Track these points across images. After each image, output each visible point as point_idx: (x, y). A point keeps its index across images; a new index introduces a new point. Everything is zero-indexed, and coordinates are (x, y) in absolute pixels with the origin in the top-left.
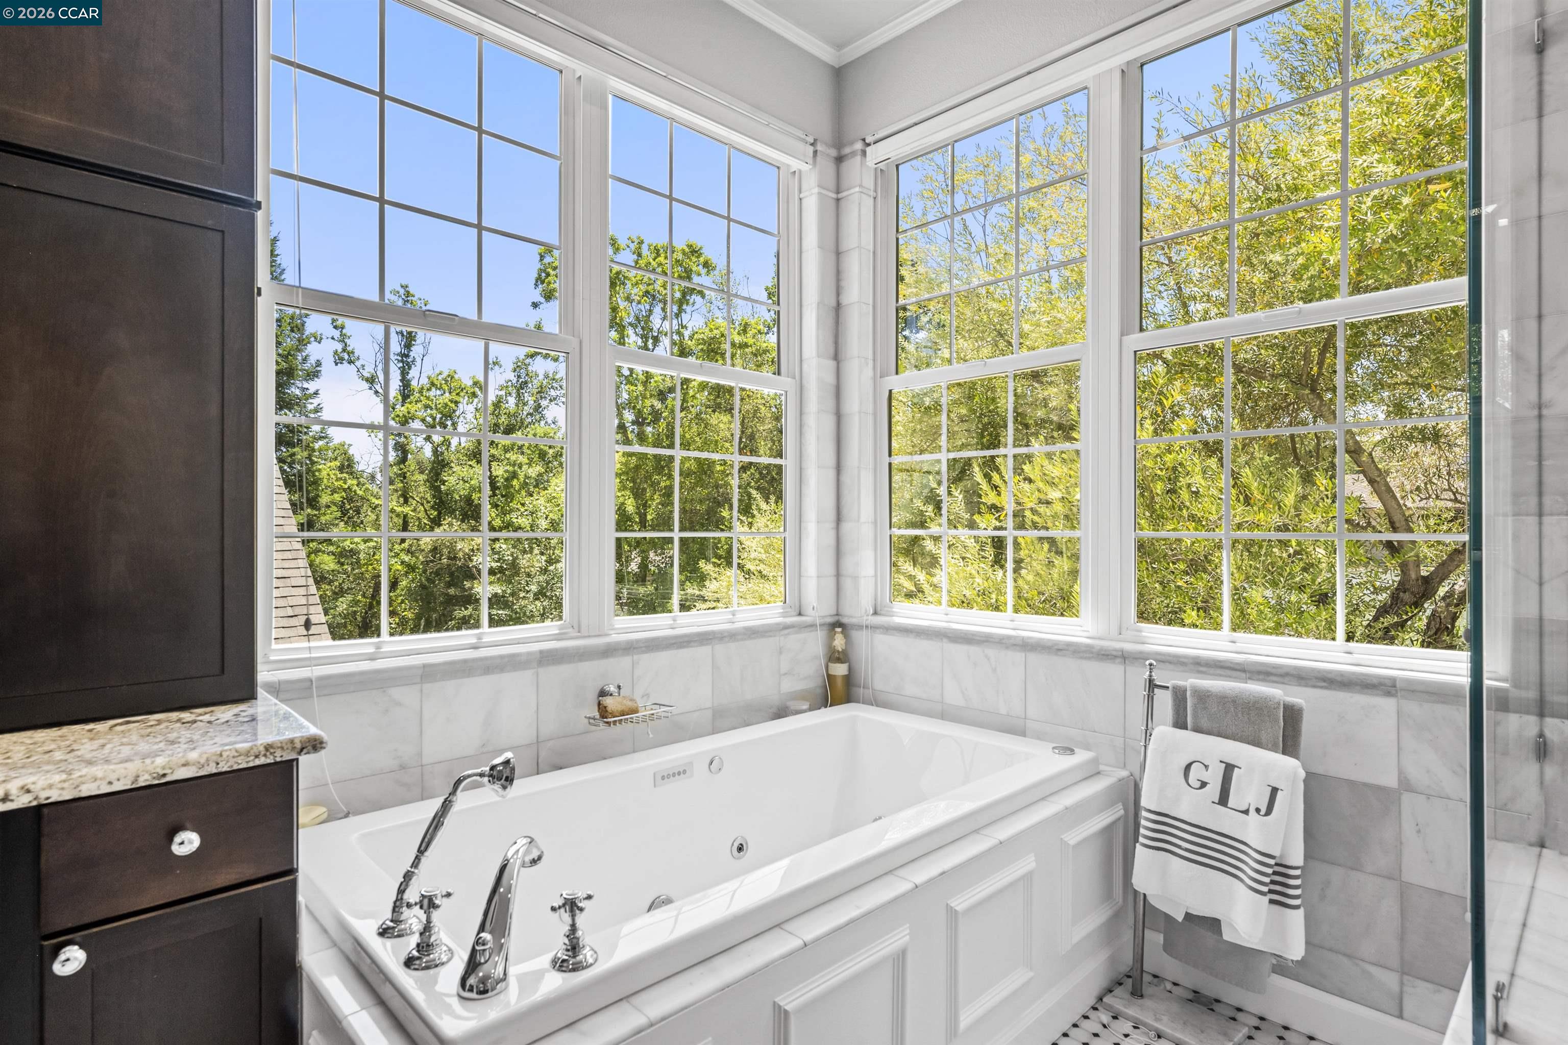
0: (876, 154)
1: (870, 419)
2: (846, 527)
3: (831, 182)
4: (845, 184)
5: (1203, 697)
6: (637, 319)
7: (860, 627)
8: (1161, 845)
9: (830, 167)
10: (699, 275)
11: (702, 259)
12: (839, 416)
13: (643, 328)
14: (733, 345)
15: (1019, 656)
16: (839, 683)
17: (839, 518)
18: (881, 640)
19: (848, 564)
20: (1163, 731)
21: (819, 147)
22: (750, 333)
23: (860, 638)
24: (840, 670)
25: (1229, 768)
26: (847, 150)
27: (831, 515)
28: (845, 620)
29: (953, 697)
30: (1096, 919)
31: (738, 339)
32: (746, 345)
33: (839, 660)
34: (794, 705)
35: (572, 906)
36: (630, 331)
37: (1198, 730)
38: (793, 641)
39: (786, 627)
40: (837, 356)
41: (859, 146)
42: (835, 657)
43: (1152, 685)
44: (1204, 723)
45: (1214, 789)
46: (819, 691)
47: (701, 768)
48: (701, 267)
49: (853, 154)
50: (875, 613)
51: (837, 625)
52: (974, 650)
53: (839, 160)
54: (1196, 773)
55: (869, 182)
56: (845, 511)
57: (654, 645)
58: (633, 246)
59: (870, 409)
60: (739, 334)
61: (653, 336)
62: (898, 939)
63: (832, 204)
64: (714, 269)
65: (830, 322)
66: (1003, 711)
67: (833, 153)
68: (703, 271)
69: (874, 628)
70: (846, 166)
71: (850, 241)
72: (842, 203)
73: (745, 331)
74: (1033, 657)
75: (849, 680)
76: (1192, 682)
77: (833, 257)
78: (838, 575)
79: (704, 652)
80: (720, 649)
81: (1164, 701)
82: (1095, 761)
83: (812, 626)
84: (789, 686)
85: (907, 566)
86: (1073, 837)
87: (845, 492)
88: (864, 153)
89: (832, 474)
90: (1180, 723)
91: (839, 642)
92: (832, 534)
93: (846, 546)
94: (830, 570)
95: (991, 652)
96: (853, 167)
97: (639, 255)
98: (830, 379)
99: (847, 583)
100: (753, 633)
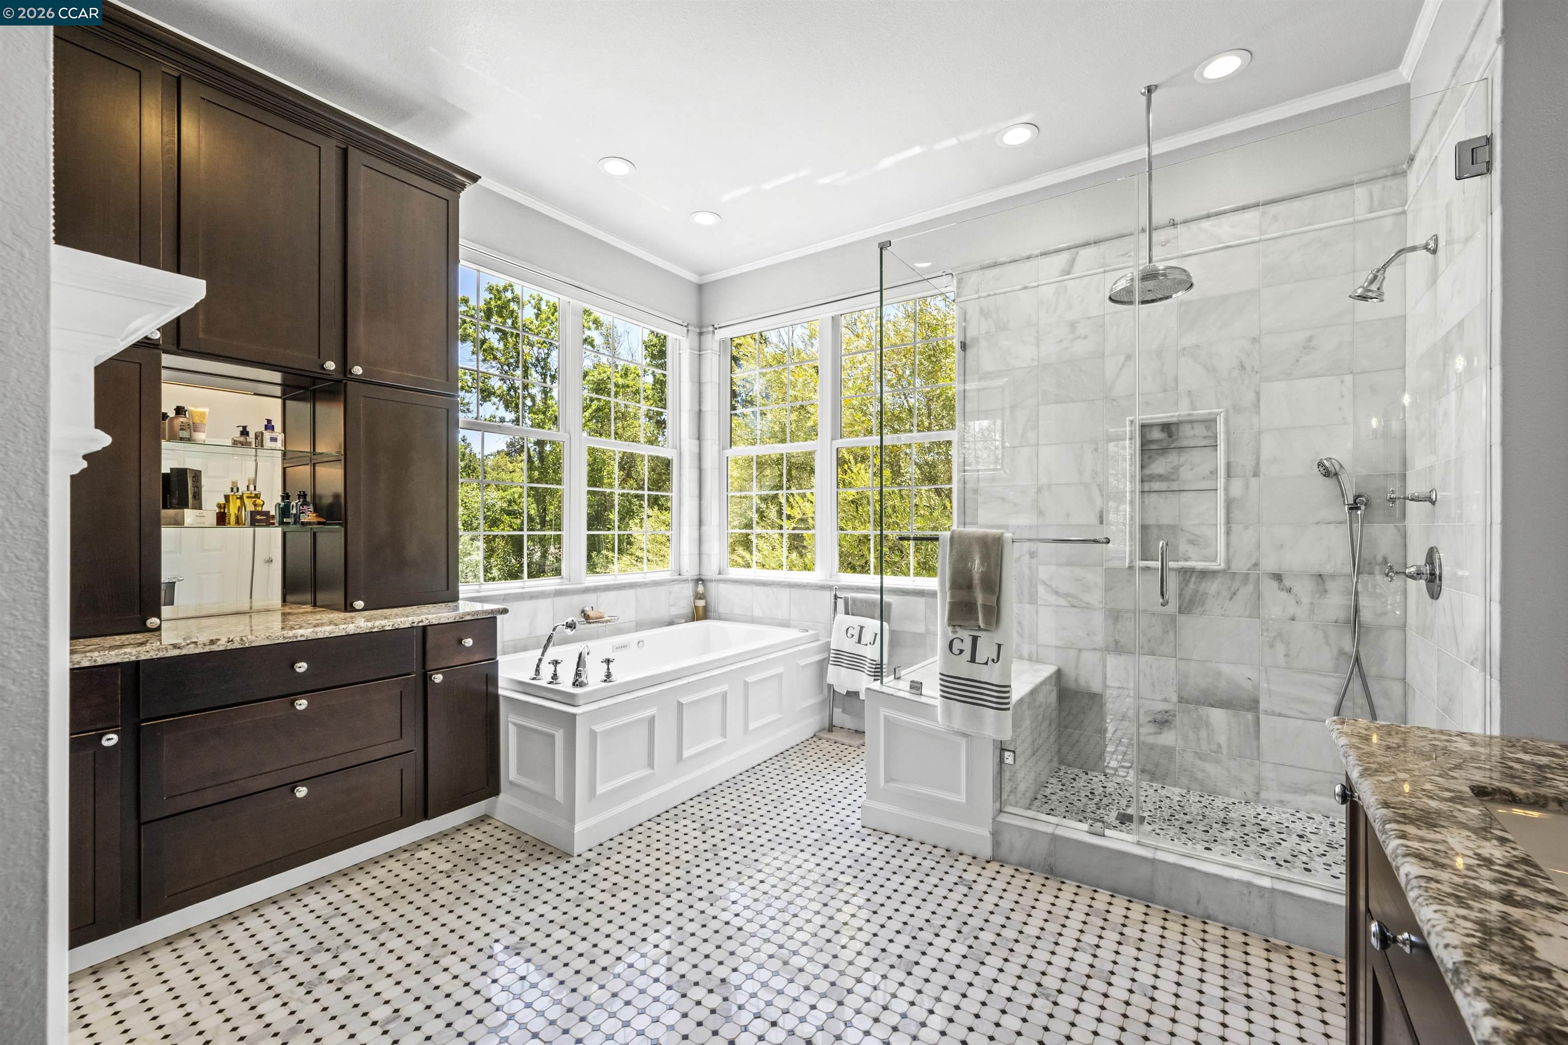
0: (721, 334)
1: (717, 471)
2: (704, 528)
3: (696, 345)
4: (703, 347)
5: (854, 600)
6: (537, 359)
7: (712, 581)
8: (837, 663)
9: (696, 337)
10: (589, 329)
11: (592, 317)
12: (700, 470)
13: (542, 368)
14: (617, 385)
15: (787, 590)
16: (701, 611)
17: (700, 523)
18: (723, 587)
19: (706, 547)
20: (841, 616)
21: (690, 328)
22: (631, 377)
23: (712, 586)
24: (701, 603)
25: (862, 628)
26: (704, 330)
27: (696, 522)
28: (704, 578)
29: (758, 613)
30: (813, 701)
31: (621, 381)
32: (628, 386)
33: (700, 598)
34: (676, 621)
35: (608, 661)
36: (532, 371)
37: (853, 615)
38: (676, 588)
39: (673, 581)
40: (699, 438)
41: (711, 329)
42: (698, 596)
43: (836, 597)
44: (855, 612)
45: (856, 638)
46: (690, 615)
47: (634, 644)
48: (591, 323)
49: (708, 332)
50: (720, 573)
51: (699, 580)
52: (767, 589)
53: (701, 334)
54: (851, 631)
55: (716, 347)
56: (704, 520)
57: (607, 588)
58: (533, 302)
59: (717, 466)
60: (621, 376)
61: (551, 375)
62: (724, 688)
63: (697, 357)
64: (602, 325)
65: (696, 420)
66: (780, 617)
67: (698, 330)
68: (593, 326)
69: (719, 581)
70: (703, 337)
71: (706, 378)
72: (703, 357)
73: (626, 375)
74: (793, 590)
75: (706, 608)
76: (851, 595)
77: (697, 385)
78: (700, 554)
79: (631, 593)
80: (640, 591)
81: (841, 603)
82: (817, 635)
83: (686, 580)
84: (674, 611)
85: (740, 550)
86: (802, 662)
87: (704, 509)
88: (714, 332)
89: (697, 500)
90: (847, 613)
91: (701, 589)
92: (696, 533)
93: (704, 538)
94: (696, 551)
95: (775, 589)
96: (708, 338)
97: (539, 309)
98: (696, 450)
99: (705, 559)
100: (656, 583)
